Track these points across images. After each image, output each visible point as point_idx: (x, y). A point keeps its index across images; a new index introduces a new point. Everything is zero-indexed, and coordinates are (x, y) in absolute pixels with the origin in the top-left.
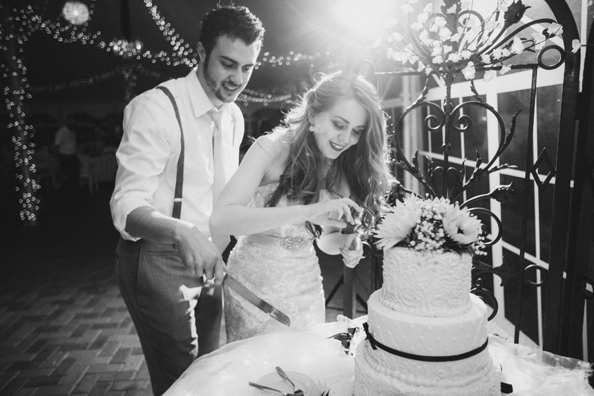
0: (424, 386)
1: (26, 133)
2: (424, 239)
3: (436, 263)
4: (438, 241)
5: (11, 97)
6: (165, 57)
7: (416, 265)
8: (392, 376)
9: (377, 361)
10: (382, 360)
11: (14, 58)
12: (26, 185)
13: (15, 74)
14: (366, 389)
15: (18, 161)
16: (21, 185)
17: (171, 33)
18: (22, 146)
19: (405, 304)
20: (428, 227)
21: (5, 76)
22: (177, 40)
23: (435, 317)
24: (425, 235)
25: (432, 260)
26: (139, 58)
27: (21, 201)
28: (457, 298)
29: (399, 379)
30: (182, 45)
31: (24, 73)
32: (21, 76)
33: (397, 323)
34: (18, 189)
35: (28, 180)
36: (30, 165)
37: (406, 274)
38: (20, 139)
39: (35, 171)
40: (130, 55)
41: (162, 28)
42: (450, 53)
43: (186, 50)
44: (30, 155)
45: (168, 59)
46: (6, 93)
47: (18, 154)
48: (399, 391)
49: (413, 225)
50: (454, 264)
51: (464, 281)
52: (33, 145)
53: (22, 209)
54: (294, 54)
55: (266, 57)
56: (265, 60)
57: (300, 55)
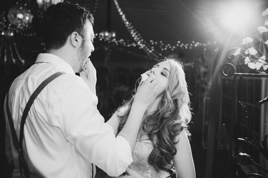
6: (123, 42)
17: (132, 28)
22: (134, 32)
26: (110, 42)
30: (137, 34)
41: (127, 26)
43: (138, 37)
45: (125, 43)
54: (195, 42)
55: (179, 44)
56: (178, 45)
57: (198, 43)
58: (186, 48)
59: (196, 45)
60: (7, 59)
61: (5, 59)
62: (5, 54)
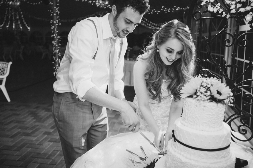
0: (194, 160)
1: (58, 39)
2: (201, 95)
3: (204, 106)
4: (207, 97)
5: (53, 24)
7: (196, 107)
8: (180, 154)
9: (175, 147)
10: (178, 147)
11: (55, 7)
12: (56, 61)
13: (55, 14)
14: (169, 158)
15: (54, 51)
16: (55, 61)
18: (56, 45)
19: (190, 124)
20: (203, 90)
21: (51, 15)
23: (202, 131)
24: (202, 93)
25: (203, 105)
26: (105, 8)
27: (54, 68)
28: (214, 124)
29: (183, 155)
31: (58, 14)
32: (57, 15)
33: (184, 131)
34: (53, 63)
35: (57, 59)
36: (58, 53)
37: (191, 110)
38: (55, 42)
39: (60, 55)
40: (102, 6)
42: (240, 8)
44: (59, 49)
46: (51, 22)
47: (54, 48)
48: (182, 161)
49: (196, 89)
50: (213, 108)
51: (219, 116)
52: (60, 45)
53: (55, 71)
54: (176, 7)
55: (163, 8)
56: (162, 10)
57: (179, 8)
58: (169, 12)
59: (177, 10)
60: (15, 26)
61: (14, 27)
62: (13, 22)
